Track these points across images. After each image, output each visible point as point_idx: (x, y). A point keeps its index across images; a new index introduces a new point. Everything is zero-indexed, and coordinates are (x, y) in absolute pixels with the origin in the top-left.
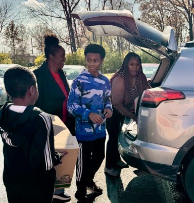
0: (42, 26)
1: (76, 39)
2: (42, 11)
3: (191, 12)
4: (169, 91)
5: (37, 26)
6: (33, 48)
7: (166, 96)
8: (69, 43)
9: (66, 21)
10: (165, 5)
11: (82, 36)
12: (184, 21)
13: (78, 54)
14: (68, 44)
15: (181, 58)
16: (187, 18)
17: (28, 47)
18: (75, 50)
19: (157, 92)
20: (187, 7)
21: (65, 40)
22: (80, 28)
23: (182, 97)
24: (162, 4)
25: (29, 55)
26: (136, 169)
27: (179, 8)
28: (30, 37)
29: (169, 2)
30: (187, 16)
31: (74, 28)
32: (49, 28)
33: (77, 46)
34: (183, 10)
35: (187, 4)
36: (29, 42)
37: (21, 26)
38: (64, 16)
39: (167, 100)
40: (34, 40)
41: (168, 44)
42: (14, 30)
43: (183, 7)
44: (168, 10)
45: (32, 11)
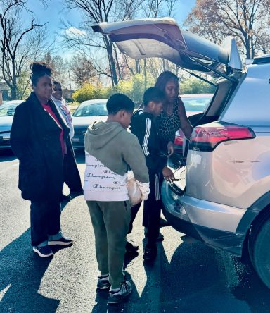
0: (81, 56)
1: (117, 71)
2: (79, 40)
3: (248, 34)
4: (230, 127)
5: (74, 57)
6: (71, 82)
7: (226, 134)
8: (110, 74)
9: (106, 50)
10: (219, 28)
11: (124, 66)
12: (240, 45)
13: (119, 86)
14: (109, 76)
15: (247, 79)
16: (243, 41)
17: (65, 80)
18: (116, 82)
19: (214, 129)
20: (244, 29)
21: (105, 72)
22: (121, 58)
23: (251, 135)
24: (214, 27)
25: (67, 89)
26: (184, 235)
27: (234, 30)
28: (68, 70)
29: (223, 24)
30: (244, 39)
31: (114, 57)
32: (88, 58)
33: (118, 77)
34: (239, 32)
35: (243, 25)
36: (66, 75)
37: (58, 58)
38: (103, 44)
39: (228, 140)
40: (71, 73)
41: (228, 61)
42: (51, 62)
43: (240, 29)
44: (222, 32)
45: (69, 40)
